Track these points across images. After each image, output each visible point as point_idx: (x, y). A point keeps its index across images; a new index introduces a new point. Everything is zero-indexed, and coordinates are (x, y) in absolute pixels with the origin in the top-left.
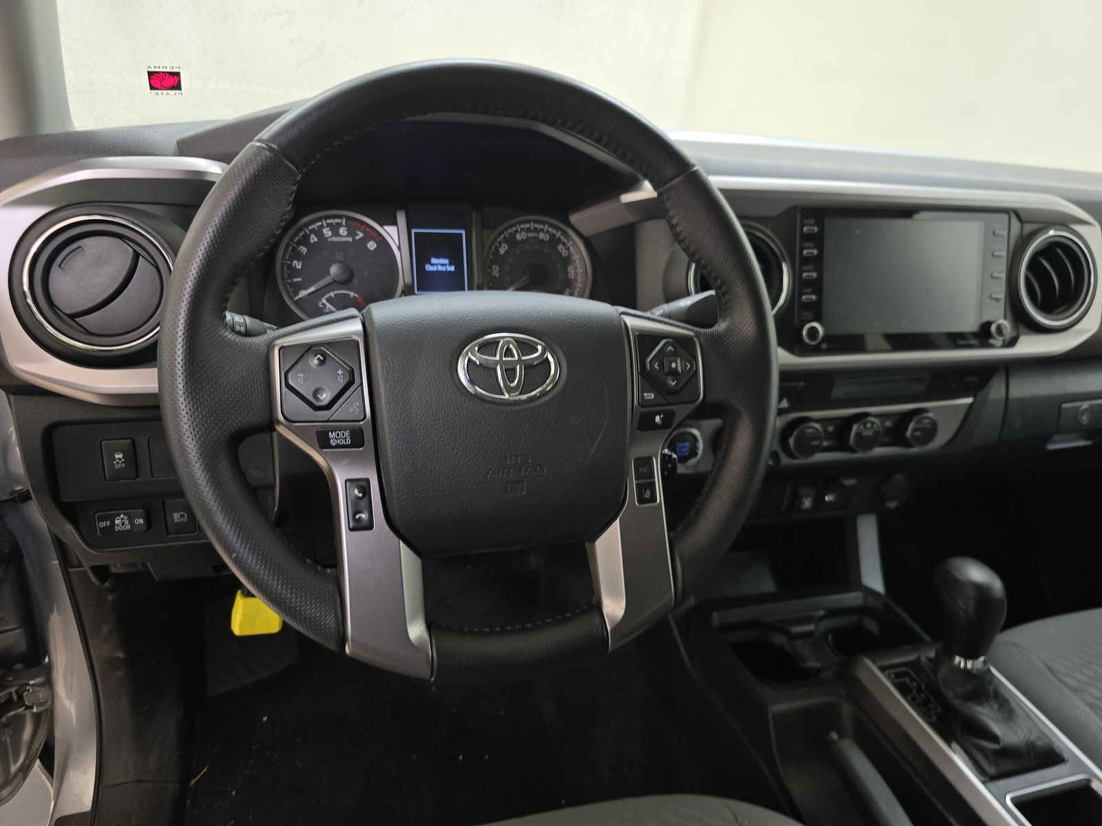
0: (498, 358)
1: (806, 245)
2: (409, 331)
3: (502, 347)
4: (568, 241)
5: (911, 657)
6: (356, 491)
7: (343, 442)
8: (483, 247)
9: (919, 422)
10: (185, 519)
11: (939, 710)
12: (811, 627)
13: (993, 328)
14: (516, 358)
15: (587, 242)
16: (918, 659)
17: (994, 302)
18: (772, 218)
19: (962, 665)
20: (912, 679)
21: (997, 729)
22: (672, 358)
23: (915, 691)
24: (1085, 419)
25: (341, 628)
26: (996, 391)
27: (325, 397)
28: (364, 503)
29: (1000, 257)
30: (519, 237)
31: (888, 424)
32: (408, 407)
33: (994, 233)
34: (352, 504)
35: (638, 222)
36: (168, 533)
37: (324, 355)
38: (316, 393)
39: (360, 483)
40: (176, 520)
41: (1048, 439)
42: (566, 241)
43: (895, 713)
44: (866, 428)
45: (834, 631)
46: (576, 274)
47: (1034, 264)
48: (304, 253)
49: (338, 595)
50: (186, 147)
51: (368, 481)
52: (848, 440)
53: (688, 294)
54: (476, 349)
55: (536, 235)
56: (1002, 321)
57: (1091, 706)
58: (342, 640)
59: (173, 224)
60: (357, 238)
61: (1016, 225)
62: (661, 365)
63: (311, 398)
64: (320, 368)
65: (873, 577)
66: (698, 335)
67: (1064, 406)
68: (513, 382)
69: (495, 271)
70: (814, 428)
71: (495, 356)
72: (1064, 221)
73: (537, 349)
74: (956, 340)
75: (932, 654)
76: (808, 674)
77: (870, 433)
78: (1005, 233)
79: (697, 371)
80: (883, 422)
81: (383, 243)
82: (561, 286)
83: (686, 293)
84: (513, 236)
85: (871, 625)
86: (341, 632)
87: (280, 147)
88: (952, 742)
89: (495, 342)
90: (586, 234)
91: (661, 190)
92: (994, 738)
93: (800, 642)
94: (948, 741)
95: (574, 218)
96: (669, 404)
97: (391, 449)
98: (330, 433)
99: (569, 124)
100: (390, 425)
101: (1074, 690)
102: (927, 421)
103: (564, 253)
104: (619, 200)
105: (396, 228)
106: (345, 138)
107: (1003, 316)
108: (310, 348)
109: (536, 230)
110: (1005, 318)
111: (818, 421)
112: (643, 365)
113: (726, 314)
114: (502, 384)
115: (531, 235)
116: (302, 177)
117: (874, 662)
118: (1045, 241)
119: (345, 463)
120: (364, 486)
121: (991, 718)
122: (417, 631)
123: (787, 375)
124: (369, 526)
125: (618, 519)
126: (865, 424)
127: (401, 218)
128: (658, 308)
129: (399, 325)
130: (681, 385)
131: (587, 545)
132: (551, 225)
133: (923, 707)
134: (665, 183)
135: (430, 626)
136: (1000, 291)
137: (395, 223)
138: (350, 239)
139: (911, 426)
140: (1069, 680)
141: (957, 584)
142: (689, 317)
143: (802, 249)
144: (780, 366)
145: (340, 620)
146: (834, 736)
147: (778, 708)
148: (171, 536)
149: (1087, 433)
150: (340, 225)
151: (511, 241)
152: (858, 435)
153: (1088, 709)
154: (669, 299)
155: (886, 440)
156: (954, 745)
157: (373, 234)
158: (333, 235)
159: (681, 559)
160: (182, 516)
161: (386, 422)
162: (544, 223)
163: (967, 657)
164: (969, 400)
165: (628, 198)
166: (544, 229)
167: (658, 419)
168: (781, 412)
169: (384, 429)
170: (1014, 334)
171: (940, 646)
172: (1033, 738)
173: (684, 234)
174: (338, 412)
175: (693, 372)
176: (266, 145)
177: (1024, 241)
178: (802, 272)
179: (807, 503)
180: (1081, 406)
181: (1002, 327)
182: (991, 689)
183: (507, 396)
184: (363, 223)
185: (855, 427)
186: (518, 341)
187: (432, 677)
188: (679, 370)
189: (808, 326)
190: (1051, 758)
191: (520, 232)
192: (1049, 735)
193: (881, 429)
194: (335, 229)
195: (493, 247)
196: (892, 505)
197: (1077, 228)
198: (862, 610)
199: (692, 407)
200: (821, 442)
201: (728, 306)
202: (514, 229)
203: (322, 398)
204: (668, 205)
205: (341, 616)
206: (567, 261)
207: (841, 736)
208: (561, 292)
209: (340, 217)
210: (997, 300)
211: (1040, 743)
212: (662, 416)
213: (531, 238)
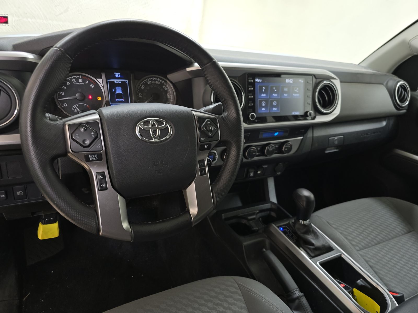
0: (150, 127)
1: (249, 86)
2: (117, 118)
3: (151, 123)
4: (167, 84)
5: (287, 223)
6: (100, 176)
7: (95, 159)
8: (135, 87)
9: (287, 145)
10: (22, 194)
11: (296, 238)
12: (255, 216)
13: (308, 114)
14: (157, 126)
15: (174, 84)
16: (289, 223)
17: (308, 105)
18: (238, 77)
19: (302, 223)
20: (288, 229)
21: (314, 242)
22: (209, 126)
23: (288, 233)
24: (336, 142)
25: (98, 226)
26: (309, 134)
27: (88, 142)
28: (103, 181)
29: (310, 90)
30: (148, 83)
31: (277, 146)
32: (118, 145)
33: (308, 82)
34: (99, 181)
35: (193, 78)
36: (15, 200)
37: (86, 127)
38: (84, 141)
39: (102, 173)
40: (18, 195)
41: (325, 149)
42: (166, 84)
43: (282, 240)
44: (270, 148)
45: (262, 217)
46: (170, 96)
47: (320, 92)
48: (65, 89)
49: (96, 215)
50: (16, 48)
51: (104, 173)
52: (264, 152)
53: (212, 104)
54: (142, 124)
55: (155, 82)
56: (311, 111)
57: (341, 233)
58: (99, 230)
59: (15, 78)
60: (86, 83)
61: (314, 79)
62: (206, 128)
63: (82, 143)
64: (84, 132)
65: (273, 198)
66: (217, 117)
67: (330, 138)
68: (156, 135)
69: (140, 95)
70: (254, 149)
71: (149, 126)
72: (329, 78)
73: (164, 123)
74: (296, 118)
75: (293, 221)
76: (254, 232)
77: (272, 150)
78: (311, 82)
79: (218, 130)
80: (275, 146)
81: (96, 85)
82: (166, 101)
83: (211, 104)
84: (146, 82)
85: (273, 214)
86: (98, 227)
87: (65, 50)
88: (300, 247)
89: (148, 121)
90: (173, 82)
91: (203, 67)
92: (313, 245)
93: (251, 221)
94: (299, 247)
95: (169, 76)
96: (210, 141)
97: (113, 161)
98: (90, 156)
99: (171, 44)
100: (112, 152)
101: (336, 229)
102: (289, 145)
103: (165, 88)
104: (186, 70)
105: (101, 79)
106: (89, 47)
107: (311, 109)
108: (80, 125)
109: (155, 80)
110: (312, 110)
111: (255, 146)
112: (200, 128)
113: (226, 110)
114: (152, 136)
115: (153, 82)
116: (73, 61)
117: (275, 225)
118: (323, 85)
119: (95, 167)
120: (103, 174)
121: (311, 238)
122: (125, 225)
123: (246, 131)
124: (106, 189)
125: (194, 181)
126: (270, 147)
127: (103, 76)
128: (202, 108)
129: (113, 116)
130: (213, 135)
131: (183, 191)
132: (160, 79)
133: (291, 238)
134: (205, 65)
135: (130, 223)
136: (310, 101)
137: (101, 78)
138: (83, 84)
139: (284, 147)
140: (334, 226)
141: (300, 197)
142: (213, 111)
143: (248, 88)
144: (244, 128)
145: (97, 223)
146: (264, 250)
147: (245, 243)
148: (16, 201)
149: (337, 147)
150: (79, 78)
151: (146, 84)
152: (268, 150)
153: (340, 234)
154: (205, 105)
155: (276, 152)
156: (301, 248)
157: (92, 81)
158: (76, 82)
159: (215, 193)
160: (21, 193)
161: (111, 151)
162: (157, 78)
163: (304, 220)
164: (302, 138)
165: (189, 69)
166: (157, 80)
167: (206, 146)
168: (245, 143)
169: (110, 153)
170: (315, 115)
171: (295, 218)
172: (324, 243)
173: (212, 83)
174: (92, 148)
175: (217, 130)
176: (59, 49)
177: (317, 85)
178: (248, 95)
179: (252, 174)
180: (335, 138)
181: (311, 113)
182: (311, 230)
183: (154, 140)
184: (88, 77)
185: (267, 148)
186: (157, 121)
187: (132, 240)
188: (212, 130)
189: (251, 114)
190: (329, 249)
191: (149, 81)
192: (329, 242)
193: (275, 148)
194: (77, 80)
195: (139, 86)
196: (279, 173)
197: (332, 80)
198: (270, 210)
199: (217, 142)
200: (256, 154)
201: (227, 108)
202: (147, 80)
203: (86, 143)
204: (206, 73)
205: (97, 221)
206: (166, 92)
207: (266, 250)
208: (165, 103)
209: (79, 75)
210: (309, 104)
211: (326, 245)
212: (207, 145)
213: (153, 83)
